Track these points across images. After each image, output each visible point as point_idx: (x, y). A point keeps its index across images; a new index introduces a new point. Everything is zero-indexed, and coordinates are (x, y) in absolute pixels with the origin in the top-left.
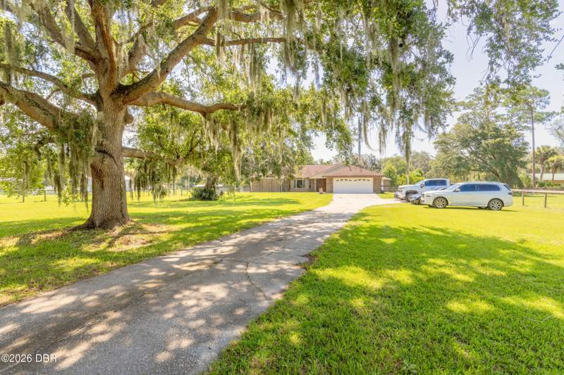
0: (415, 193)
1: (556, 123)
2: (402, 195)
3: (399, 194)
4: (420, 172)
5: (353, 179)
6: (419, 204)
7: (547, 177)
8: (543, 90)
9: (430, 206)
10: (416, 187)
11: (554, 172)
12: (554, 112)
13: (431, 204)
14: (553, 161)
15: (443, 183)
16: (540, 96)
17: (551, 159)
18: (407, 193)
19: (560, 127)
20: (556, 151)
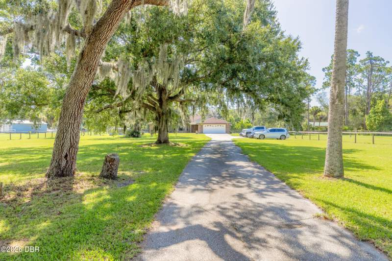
0: (250, 133)
1: (319, 94)
2: (244, 134)
3: (243, 133)
4: (249, 120)
5: (214, 125)
6: (253, 138)
7: (317, 124)
8: (313, 77)
9: (258, 139)
10: (251, 130)
11: (320, 121)
12: (318, 89)
13: (258, 137)
14: (319, 116)
15: (263, 128)
16: (312, 79)
17: (318, 114)
18: (247, 133)
19: (321, 97)
20: (321, 109)
